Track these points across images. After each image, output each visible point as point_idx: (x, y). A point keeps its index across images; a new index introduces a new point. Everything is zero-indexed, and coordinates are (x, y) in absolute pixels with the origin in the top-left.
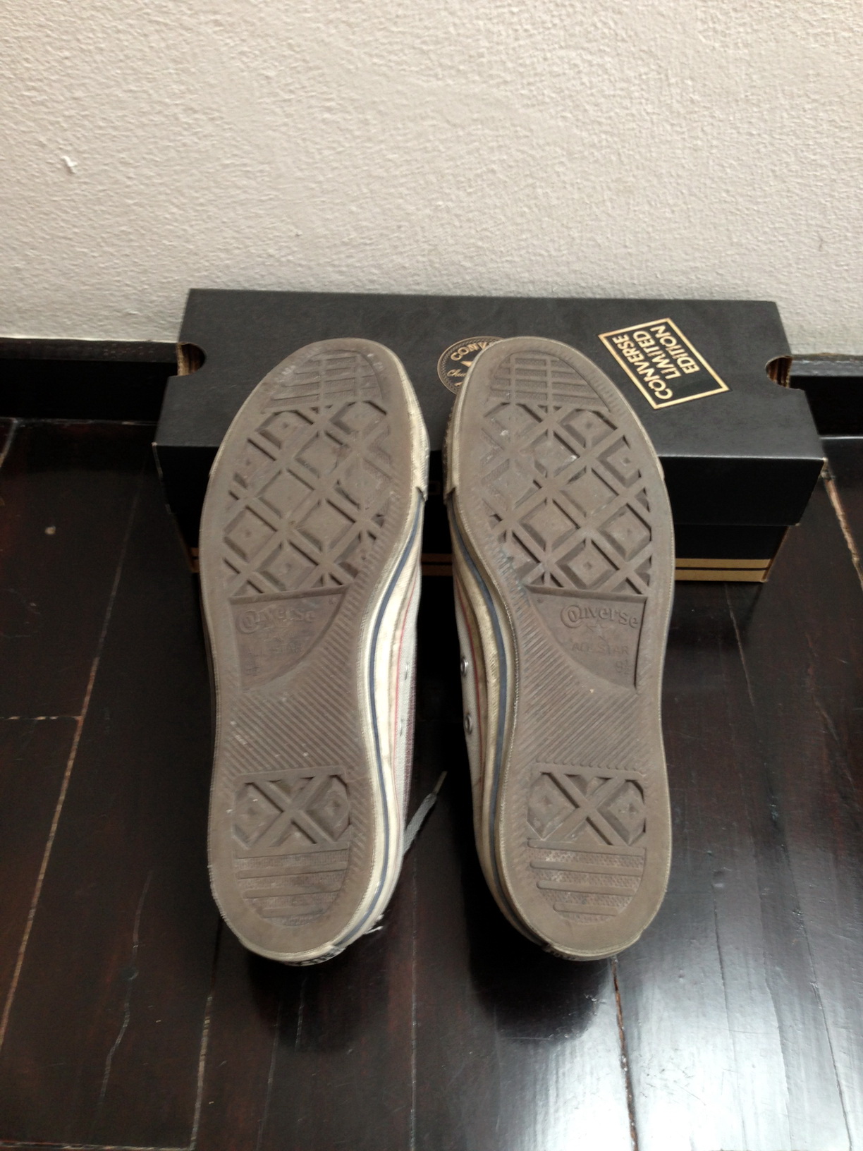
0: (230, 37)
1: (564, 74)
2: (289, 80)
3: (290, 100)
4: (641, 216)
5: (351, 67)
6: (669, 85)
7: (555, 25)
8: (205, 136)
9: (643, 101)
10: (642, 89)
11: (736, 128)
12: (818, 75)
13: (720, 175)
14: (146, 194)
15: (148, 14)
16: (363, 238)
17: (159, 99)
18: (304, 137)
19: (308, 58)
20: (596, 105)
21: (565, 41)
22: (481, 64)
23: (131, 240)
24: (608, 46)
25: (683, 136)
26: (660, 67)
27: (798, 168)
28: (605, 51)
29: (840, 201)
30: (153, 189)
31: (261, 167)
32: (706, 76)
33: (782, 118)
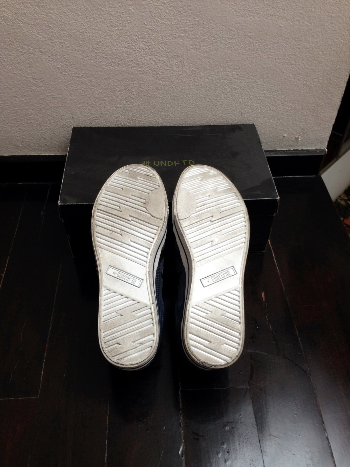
0: (45, 56)
1: (152, 63)
2: (66, 68)
3: (66, 75)
4: (183, 107)
5: (84, 64)
6: (185, 66)
7: (146, 48)
8: (40, 87)
9: (178, 71)
10: (177, 67)
11: (208, 78)
12: (231, 60)
13: (206, 93)
14: (22, 106)
15: (19, 50)
16: (94, 118)
17: (24, 76)
18: (72, 86)
19: (70, 62)
20: (163, 73)
21: (150, 53)
22: (125, 61)
23: (18, 121)
24: (164, 54)
25: (192, 81)
26: (181, 60)
27: (230, 90)
28: (163, 56)
29: (245, 100)
30: (24, 104)
31: (59, 96)
32: (196, 62)
33: (222, 74)
